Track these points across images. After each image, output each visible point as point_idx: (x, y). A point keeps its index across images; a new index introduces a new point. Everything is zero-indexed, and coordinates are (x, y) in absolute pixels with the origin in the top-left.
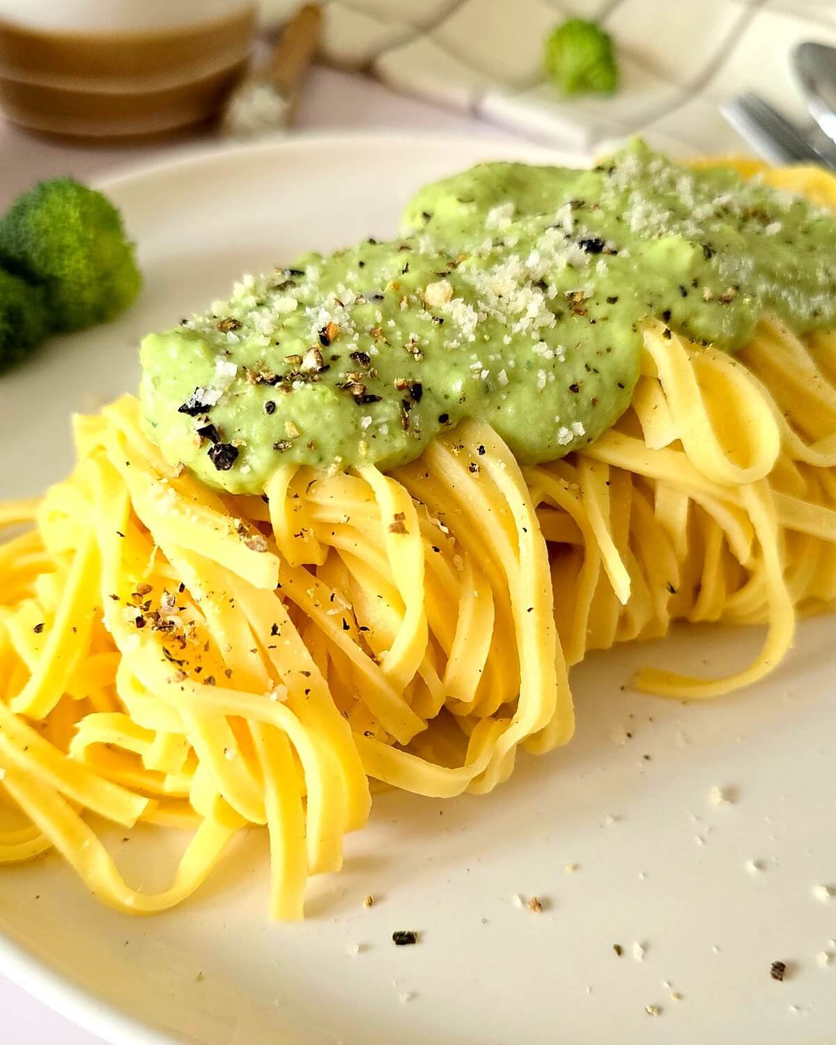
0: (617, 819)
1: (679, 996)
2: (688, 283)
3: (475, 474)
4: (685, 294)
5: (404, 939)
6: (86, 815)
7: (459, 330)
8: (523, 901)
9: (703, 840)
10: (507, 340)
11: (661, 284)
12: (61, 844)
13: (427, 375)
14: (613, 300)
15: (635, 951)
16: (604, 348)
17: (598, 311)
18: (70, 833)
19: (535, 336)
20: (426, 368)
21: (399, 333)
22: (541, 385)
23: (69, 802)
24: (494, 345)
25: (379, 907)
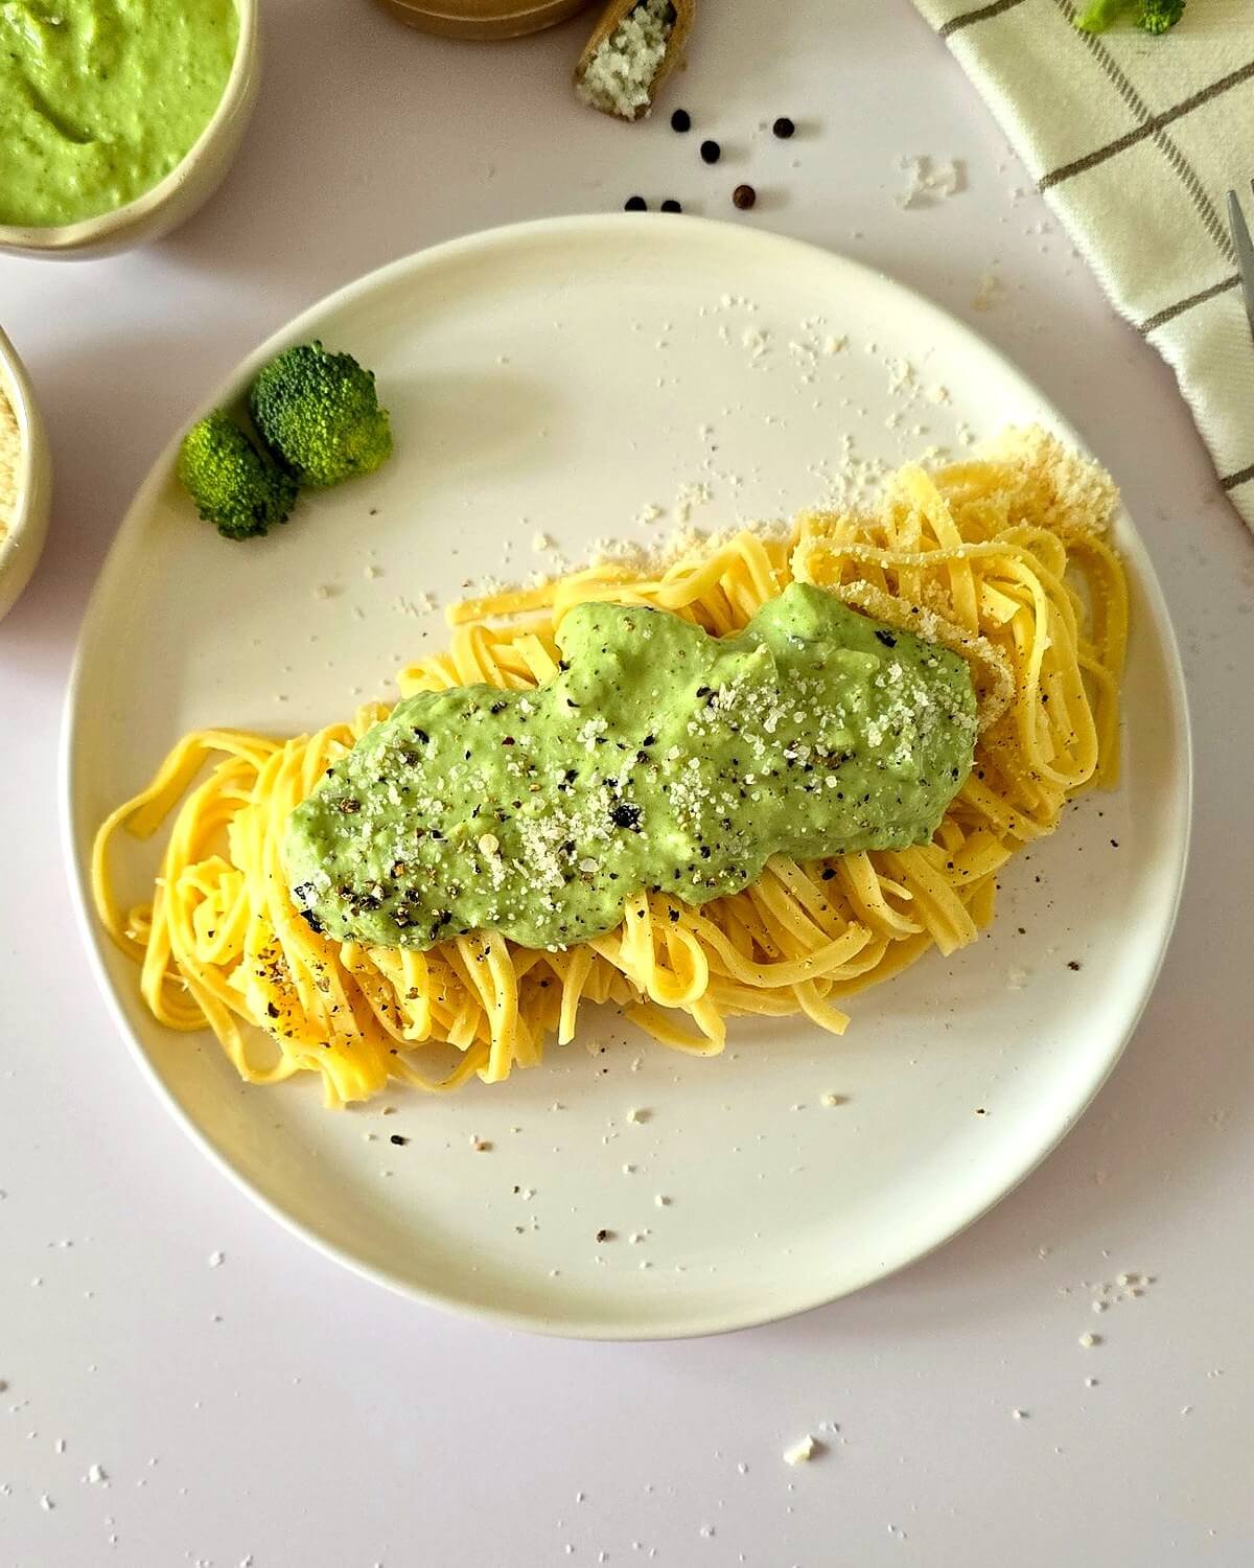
0: (560, 1107)
1: (536, 1227)
2: (683, 868)
3: (480, 963)
4: (677, 876)
5: (397, 1140)
6: (232, 1012)
7: (491, 879)
8: (477, 1139)
9: (607, 1140)
10: (524, 891)
11: (660, 866)
12: (215, 1027)
13: (458, 907)
14: (613, 876)
15: (526, 1194)
16: (594, 907)
17: (600, 882)
18: (222, 1023)
19: (546, 891)
20: (458, 903)
21: (446, 876)
22: (539, 923)
23: (225, 1005)
24: (513, 893)
25: (392, 1116)
